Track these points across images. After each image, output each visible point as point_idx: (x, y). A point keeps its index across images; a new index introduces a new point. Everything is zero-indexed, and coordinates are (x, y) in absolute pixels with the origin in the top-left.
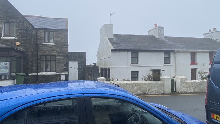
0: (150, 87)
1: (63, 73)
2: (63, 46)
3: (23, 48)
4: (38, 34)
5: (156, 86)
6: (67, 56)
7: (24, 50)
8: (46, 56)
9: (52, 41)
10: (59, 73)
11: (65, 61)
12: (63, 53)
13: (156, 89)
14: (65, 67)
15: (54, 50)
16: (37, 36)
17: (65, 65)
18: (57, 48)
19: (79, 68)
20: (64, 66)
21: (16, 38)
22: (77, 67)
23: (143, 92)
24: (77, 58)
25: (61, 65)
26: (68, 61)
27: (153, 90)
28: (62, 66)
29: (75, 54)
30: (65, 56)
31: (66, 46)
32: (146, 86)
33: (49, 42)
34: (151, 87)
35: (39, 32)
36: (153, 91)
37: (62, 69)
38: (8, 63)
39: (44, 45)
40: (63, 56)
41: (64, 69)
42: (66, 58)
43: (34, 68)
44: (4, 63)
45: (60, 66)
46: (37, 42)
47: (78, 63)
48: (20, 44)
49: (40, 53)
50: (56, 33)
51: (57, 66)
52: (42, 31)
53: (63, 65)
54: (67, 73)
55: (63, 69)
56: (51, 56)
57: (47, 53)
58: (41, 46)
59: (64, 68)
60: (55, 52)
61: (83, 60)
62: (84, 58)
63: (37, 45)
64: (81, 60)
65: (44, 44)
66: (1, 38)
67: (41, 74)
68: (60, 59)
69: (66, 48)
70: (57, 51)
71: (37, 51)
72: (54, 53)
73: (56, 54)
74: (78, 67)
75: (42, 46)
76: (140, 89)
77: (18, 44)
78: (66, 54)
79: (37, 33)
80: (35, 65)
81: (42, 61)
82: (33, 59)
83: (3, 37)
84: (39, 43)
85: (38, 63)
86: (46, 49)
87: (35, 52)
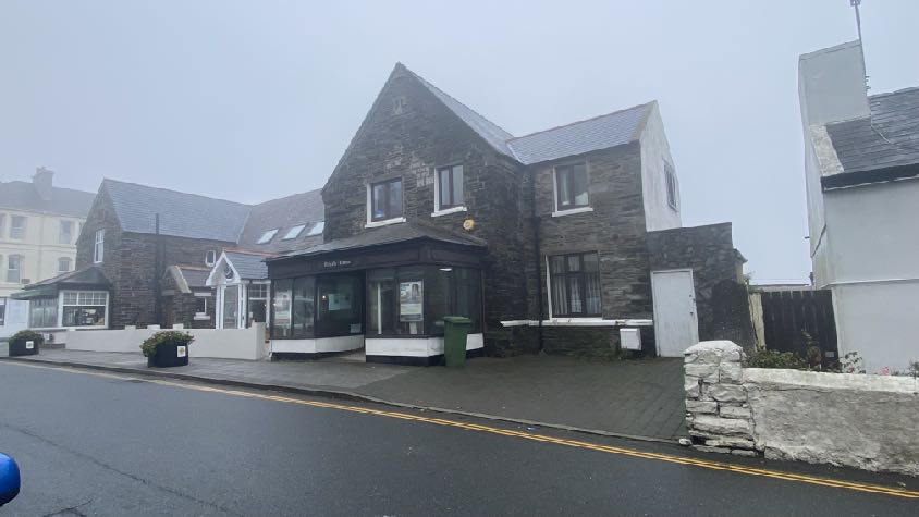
1: (631, 322)
2: (625, 209)
3: (482, 237)
4: (536, 186)
6: (641, 250)
7: (483, 242)
8: (567, 256)
9: (583, 198)
10: (614, 321)
11: (633, 269)
12: (626, 241)
14: (636, 297)
15: (589, 234)
16: (533, 190)
17: (636, 290)
18: (602, 224)
19: (700, 299)
20: (633, 293)
21: (465, 209)
22: (694, 297)
24: (689, 256)
25: (620, 290)
26: (648, 271)
28: (625, 292)
29: (678, 238)
30: (633, 252)
31: (635, 211)
33: (573, 206)
35: (539, 177)
37: (624, 304)
38: (419, 284)
39: (557, 219)
40: (623, 252)
41: (633, 306)
42: (638, 259)
43: (532, 303)
44: (411, 284)
45: (615, 292)
46: (534, 213)
47: (696, 274)
48: (474, 226)
49: (544, 250)
50: (594, 167)
51: (606, 293)
52: (547, 172)
53: (628, 287)
54: (647, 322)
55: (627, 306)
56: (581, 255)
57: (567, 247)
58: (549, 225)
59: (633, 301)
60: (593, 237)
61: (717, 261)
62: (722, 252)
63: (535, 222)
64: (710, 261)
65: (557, 214)
66: (433, 215)
67: (551, 321)
68: (616, 262)
69: (635, 218)
70: (600, 234)
71: (537, 242)
72: (592, 242)
73: (599, 246)
74: (698, 293)
75: (549, 222)
77: (469, 224)
78: (635, 242)
79: (533, 181)
80: (532, 291)
81: (557, 275)
82: (526, 270)
83: (437, 213)
84: (539, 214)
85: (541, 284)
86: (564, 233)
87: (529, 247)
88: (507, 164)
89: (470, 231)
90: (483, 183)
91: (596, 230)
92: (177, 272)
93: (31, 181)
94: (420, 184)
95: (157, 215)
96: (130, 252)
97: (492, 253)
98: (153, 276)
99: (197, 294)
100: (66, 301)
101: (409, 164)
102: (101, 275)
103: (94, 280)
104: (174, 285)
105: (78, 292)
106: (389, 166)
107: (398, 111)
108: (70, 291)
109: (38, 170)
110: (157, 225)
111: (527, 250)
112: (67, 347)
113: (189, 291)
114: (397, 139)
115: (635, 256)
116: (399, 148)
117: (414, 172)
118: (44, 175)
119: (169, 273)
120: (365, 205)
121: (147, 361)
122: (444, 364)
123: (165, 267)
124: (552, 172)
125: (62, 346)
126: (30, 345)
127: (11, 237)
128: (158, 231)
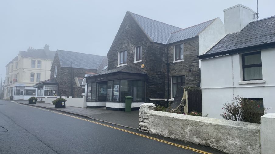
0: (220, 135)
2: (193, 60)
3: (146, 70)
4: (169, 52)
5: (236, 135)
6: (197, 75)
7: (146, 72)
8: (177, 77)
9: (182, 56)
11: (194, 82)
12: (193, 72)
13: (237, 142)
16: (168, 53)
18: (186, 65)
21: (142, 61)
23: (204, 142)
26: (199, 83)
27: (227, 143)
31: (196, 61)
32: (211, 129)
33: (180, 58)
34: (223, 134)
36: (227, 145)
39: (175, 64)
40: (192, 76)
42: (196, 78)
43: (166, 94)
44: (117, 86)
49: (170, 75)
52: (172, 47)
56: (181, 77)
57: (177, 74)
58: (172, 66)
60: (184, 70)
63: (168, 65)
65: (174, 62)
66: (134, 63)
67: (171, 99)
68: (190, 80)
69: (196, 63)
71: (168, 72)
72: (183, 73)
73: (185, 73)
75: (172, 64)
76: (197, 133)
77: (143, 66)
78: (196, 72)
79: (168, 50)
80: (167, 89)
81: (174, 83)
82: (165, 81)
83: (135, 62)
84: (169, 61)
85: (169, 86)
86: (176, 68)
87: (166, 74)
88: (157, 45)
89: (143, 68)
90: (147, 52)
91: (185, 68)
92: (77, 80)
93: (43, 49)
94: (131, 52)
95: (71, 61)
96: (63, 73)
97: (148, 76)
98: (70, 81)
99: (82, 87)
100: (45, 88)
101: (128, 46)
102: (56, 81)
103: (54, 82)
104: (75, 84)
105: (53, 86)
106: (124, 46)
107: (127, 27)
108: (47, 85)
109: (45, 45)
110: (71, 65)
111: (166, 75)
112: (45, 102)
113: (80, 86)
114: (127, 37)
115: (195, 77)
116: (126, 40)
117: (130, 48)
118: (47, 47)
119: (75, 80)
120: (118, 59)
121: (54, 107)
122: (125, 111)
123: (74, 78)
124: (173, 47)
125: (44, 102)
126: (34, 101)
127: (38, 68)
128: (71, 66)
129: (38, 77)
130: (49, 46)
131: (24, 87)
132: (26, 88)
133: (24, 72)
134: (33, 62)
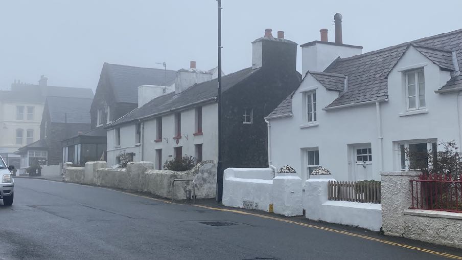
93: (38, 84)
100: (30, 155)
102: (46, 143)
108: (31, 151)
110: (66, 118)
118: (43, 80)
120: (97, 118)
127: (28, 120)
128: (66, 121)
129: (28, 136)
130: (47, 79)
131: (7, 154)
132: (10, 156)
133: (5, 128)
134: (20, 109)
